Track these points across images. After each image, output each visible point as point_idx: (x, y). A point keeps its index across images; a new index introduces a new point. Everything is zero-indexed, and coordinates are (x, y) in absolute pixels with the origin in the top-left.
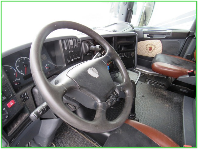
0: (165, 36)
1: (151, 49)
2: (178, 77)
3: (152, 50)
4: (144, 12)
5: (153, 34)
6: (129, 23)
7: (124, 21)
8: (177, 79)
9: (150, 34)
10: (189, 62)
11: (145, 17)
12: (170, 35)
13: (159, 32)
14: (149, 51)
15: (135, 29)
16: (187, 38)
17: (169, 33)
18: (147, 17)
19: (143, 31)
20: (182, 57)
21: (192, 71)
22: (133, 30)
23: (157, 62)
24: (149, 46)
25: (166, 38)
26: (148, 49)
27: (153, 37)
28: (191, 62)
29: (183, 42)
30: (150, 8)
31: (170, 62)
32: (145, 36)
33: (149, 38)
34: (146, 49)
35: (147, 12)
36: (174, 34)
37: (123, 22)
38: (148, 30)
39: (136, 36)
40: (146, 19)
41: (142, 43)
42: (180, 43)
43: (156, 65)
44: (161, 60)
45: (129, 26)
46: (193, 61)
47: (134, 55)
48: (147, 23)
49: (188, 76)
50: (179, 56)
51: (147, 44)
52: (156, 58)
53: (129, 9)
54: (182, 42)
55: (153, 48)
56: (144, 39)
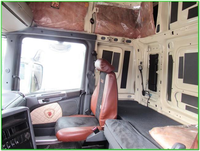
0: (61, 98)
1: (50, 114)
2: (86, 138)
3: (52, 115)
4: (33, 76)
5: (49, 98)
6: (17, 92)
7: (11, 90)
8: (86, 141)
9: (45, 99)
10: (89, 117)
11: (36, 80)
12: (66, 96)
13: (54, 95)
14: (49, 117)
15: (26, 96)
16: (80, 96)
17: (64, 94)
18: (38, 80)
19: (37, 97)
20: (82, 114)
21: (96, 127)
22: (24, 98)
23: (60, 129)
24: (48, 112)
25: (63, 99)
26: (47, 115)
27: (49, 101)
28: (91, 117)
29: (79, 100)
30: (39, 72)
31: (74, 124)
32: (40, 102)
33: (45, 102)
34: (44, 116)
35: (36, 76)
36: (68, 94)
37: (9, 91)
38: (42, 95)
39: (27, 111)
40: (37, 82)
41: (39, 110)
42: (76, 101)
43: (60, 133)
44: (65, 125)
45: (17, 95)
46: (92, 115)
47: (30, 136)
48: (40, 86)
49: (94, 134)
50: (79, 114)
51: (45, 109)
52: (59, 125)
53: (14, 77)
54: (77, 100)
55: (52, 112)
56: (39, 105)
